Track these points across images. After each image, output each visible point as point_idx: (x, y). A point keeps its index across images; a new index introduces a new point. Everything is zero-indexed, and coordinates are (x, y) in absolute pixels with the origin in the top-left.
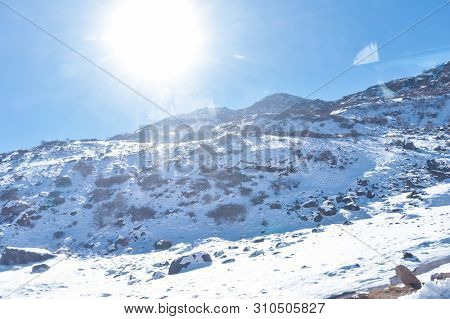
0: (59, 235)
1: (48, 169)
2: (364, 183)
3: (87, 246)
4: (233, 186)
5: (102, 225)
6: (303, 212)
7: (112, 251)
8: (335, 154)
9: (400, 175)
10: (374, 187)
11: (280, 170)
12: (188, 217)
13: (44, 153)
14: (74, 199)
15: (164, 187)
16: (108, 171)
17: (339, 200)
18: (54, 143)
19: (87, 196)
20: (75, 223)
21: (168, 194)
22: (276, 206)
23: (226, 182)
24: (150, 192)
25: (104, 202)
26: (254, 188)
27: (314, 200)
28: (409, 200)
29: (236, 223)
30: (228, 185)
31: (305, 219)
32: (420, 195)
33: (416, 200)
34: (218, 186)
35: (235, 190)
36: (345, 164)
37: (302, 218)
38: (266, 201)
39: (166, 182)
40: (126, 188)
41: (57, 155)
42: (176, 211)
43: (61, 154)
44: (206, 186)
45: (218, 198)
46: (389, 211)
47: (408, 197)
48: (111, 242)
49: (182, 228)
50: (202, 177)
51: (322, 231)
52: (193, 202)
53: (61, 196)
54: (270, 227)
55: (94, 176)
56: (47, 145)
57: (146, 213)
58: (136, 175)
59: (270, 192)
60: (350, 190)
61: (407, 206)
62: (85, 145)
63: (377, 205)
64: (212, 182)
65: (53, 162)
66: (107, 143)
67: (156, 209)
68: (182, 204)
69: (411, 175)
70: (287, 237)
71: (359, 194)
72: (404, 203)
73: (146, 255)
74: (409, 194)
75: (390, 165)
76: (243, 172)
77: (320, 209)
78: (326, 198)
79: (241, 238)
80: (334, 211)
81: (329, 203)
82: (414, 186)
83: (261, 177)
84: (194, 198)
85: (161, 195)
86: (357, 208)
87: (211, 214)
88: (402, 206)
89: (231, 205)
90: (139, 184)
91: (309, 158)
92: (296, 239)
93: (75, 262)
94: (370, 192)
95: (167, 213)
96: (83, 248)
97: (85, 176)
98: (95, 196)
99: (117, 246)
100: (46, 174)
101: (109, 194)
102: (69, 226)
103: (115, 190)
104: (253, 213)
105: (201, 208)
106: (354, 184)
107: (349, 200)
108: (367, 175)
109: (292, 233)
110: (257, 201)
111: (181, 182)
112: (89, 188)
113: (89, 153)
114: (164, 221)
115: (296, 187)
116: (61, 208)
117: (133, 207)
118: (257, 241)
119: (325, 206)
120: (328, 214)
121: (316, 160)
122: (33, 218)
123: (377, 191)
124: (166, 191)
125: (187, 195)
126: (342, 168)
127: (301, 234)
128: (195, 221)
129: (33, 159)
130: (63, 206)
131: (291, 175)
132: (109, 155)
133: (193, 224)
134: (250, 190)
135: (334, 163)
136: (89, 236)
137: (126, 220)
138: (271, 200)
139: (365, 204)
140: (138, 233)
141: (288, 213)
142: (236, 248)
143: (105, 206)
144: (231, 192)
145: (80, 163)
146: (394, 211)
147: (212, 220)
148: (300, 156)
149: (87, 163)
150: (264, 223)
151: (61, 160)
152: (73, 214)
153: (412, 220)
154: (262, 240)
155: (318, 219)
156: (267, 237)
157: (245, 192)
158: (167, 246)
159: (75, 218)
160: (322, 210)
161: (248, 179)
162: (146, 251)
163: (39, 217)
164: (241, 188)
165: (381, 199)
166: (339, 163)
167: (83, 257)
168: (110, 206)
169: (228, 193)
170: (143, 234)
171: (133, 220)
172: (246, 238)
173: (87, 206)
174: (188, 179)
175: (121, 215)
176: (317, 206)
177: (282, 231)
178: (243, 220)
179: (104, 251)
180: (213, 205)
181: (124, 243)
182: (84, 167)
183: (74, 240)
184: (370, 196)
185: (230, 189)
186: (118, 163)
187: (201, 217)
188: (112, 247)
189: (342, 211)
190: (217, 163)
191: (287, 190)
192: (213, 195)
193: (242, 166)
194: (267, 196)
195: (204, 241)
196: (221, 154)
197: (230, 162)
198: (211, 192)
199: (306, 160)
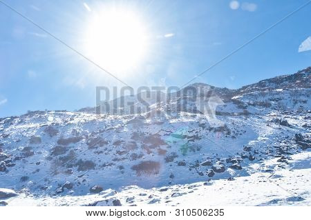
0: (24, 179)
1: (27, 131)
2: (248, 149)
3: (43, 188)
4: (154, 148)
5: (56, 173)
6: (201, 169)
7: (59, 192)
8: (230, 127)
9: (275, 144)
10: (255, 153)
11: (189, 137)
12: (118, 169)
13: (28, 119)
14: (40, 153)
15: (105, 146)
16: (68, 134)
17: (228, 161)
18: (36, 112)
19: (50, 150)
20: (38, 170)
21: (106, 151)
22: (182, 164)
23: (149, 145)
24: (94, 150)
25: (61, 156)
26: (168, 150)
27: (210, 160)
28: (279, 163)
29: (152, 175)
30: (151, 147)
31: (201, 174)
32: (287, 160)
33: (284, 163)
34: (143, 147)
35: (155, 150)
36: (237, 134)
38: (176, 160)
39: (107, 143)
40: (79, 146)
41: (36, 121)
42: (110, 165)
43: (40, 120)
44: (135, 147)
45: (141, 156)
46: (263, 171)
47: (278, 161)
48: (60, 186)
49: (113, 177)
50: (132, 140)
51: (210, 184)
52: (124, 159)
53: (31, 151)
54: (176, 179)
55: (58, 137)
56: (30, 114)
57: (89, 165)
58: (87, 137)
59: (180, 153)
60: (238, 154)
61: (277, 167)
62: (57, 114)
63: (255, 166)
64: (139, 144)
65: (32, 125)
66: (73, 114)
67: (96, 162)
68: (115, 160)
69: (284, 144)
70: (183, 189)
71: (243, 157)
72: (275, 165)
73: (80, 197)
74: (279, 158)
75: (269, 137)
76: (162, 138)
77: (213, 168)
78: (219, 160)
79: (154, 187)
80: (223, 169)
81: (220, 163)
82: (284, 153)
83: (175, 142)
84: (124, 156)
85: (101, 152)
86: (240, 168)
87: (134, 168)
88: (273, 167)
89: (150, 162)
90: (88, 144)
91: (211, 129)
92: (190, 190)
93: (30, 200)
94: (252, 156)
95: (104, 165)
96: (38, 190)
97: (51, 136)
98: (56, 151)
99: (63, 189)
100: (25, 134)
101: (65, 150)
102: (34, 173)
103: (70, 147)
104: (164, 168)
105: (128, 163)
106: (241, 150)
107: (235, 162)
108: (251, 143)
109: (189, 185)
110: (168, 160)
111: (117, 143)
112: (53, 145)
113: (59, 120)
114: (100, 172)
115: (198, 150)
116: (30, 159)
117: (81, 160)
118: (162, 190)
119: (218, 165)
120: (219, 171)
121: (216, 131)
122: (9, 166)
123: (257, 155)
124: (106, 149)
125: (120, 153)
126: (233, 137)
127: (195, 186)
128: (123, 173)
129: (19, 123)
130: (32, 158)
131: (197, 142)
132: (72, 122)
133: (121, 175)
134: (166, 151)
135: (229, 133)
136: (46, 180)
137: (74, 169)
138: (180, 159)
139: (247, 165)
140: (81, 180)
141: (190, 170)
142: (145, 195)
143: (61, 159)
144: (151, 152)
145: (50, 127)
146: (267, 171)
147: (135, 172)
148: (204, 128)
149: (55, 127)
150: (172, 176)
151: (38, 125)
152: (38, 164)
153: (276, 179)
154: (166, 190)
155: (211, 175)
156: (171, 187)
157: (161, 152)
158: (98, 190)
159: (39, 167)
160: (214, 169)
161: (165, 143)
162: (84, 193)
163: (13, 165)
164: (159, 149)
165: (260, 161)
166: (232, 134)
167: (37, 196)
168: (65, 159)
169: (149, 153)
170: (84, 180)
171: (79, 170)
172: (157, 187)
173: (49, 158)
174: (122, 141)
175: (71, 166)
176: (211, 165)
177: (183, 183)
178: (157, 173)
179: (53, 193)
180: (138, 161)
181: (69, 186)
182: (51, 131)
183: (35, 183)
184: (251, 159)
185: (152, 150)
186: (76, 128)
187: (128, 170)
188: (60, 189)
189: (229, 169)
190: (144, 130)
191: (192, 152)
192: (138, 154)
193: (162, 133)
194: (177, 156)
195: (126, 188)
196: (148, 124)
197: (154, 130)
198: (138, 151)
199: (208, 131)
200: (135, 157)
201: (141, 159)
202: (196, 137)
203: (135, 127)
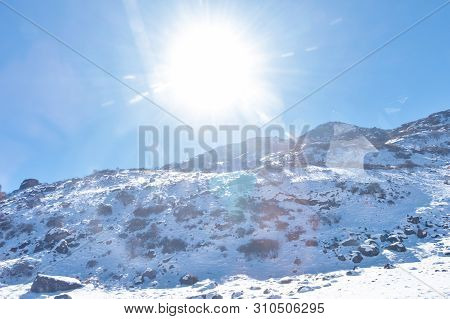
0: (92, 264)
1: (94, 197)
2: (416, 220)
3: (116, 277)
4: (269, 220)
5: (133, 256)
8: (384, 187)
10: (427, 226)
11: (321, 204)
12: (219, 251)
13: (94, 181)
14: (112, 228)
15: (199, 218)
16: (148, 201)
17: (384, 238)
18: (105, 172)
19: (124, 225)
20: (109, 252)
21: (201, 226)
22: (315, 244)
23: (262, 215)
24: (184, 224)
25: (139, 232)
26: (289, 222)
27: (355, 238)
29: (267, 260)
30: (265, 219)
31: (342, 258)
34: (254, 219)
35: (270, 223)
36: (396, 198)
37: (340, 258)
38: (302, 237)
39: (201, 213)
40: (162, 219)
41: (104, 184)
42: (207, 245)
43: (109, 182)
44: (241, 219)
45: (250, 232)
46: (441, 254)
48: (139, 274)
49: (212, 262)
50: (238, 209)
51: (357, 274)
52: (226, 236)
53: (100, 225)
54: (303, 266)
55: (133, 206)
56: (97, 174)
57: (178, 245)
58: (174, 205)
59: (308, 227)
60: (399, 228)
62: (132, 174)
63: (428, 246)
64: (248, 215)
65: (100, 190)
66: (153, 173)
67: (188, 241)
68: (213, 237)
70: (316, 280)
71: (407, 233)
73: (166, 290)
76: (281, 205)
77: (360, 249)
78: (369, 237)
79: (270, 277)
80: (375, 252)
81: (371, 243)
83: (300, 211)
84: (226, 231)
85: (194, 226)
86: (403, 249)
87: (242, 249)
89: (264, 240)
90: (175, 214)
91: (354, 190)
92: (326, 282)
93: (100, 294)
94: (422, 230)
95: (199, 245)
96: (110, 279)
97: (125, 205)
98: (134, 225)
99: (144, 280)
100: (90, 202)
101: (144, 224)
102: (103, 256)
103: (151, 220)
104: (287, 249)
105: (233, 242)
106: (404, 222)
107: (395, 239)
108: (420, 211)
109: (324, 275)
110: (292, 237)
111: (216, 213)
112: (128, 217)
113: (134, 182)
114: (193, 255)
115: (337, 222)
116: (99, 236)
117: (166, 238)
118: (283, 282)
119: (367, 246)
120: (369, 254)
121: (362, 193)
122: (72, 246)
123: (430, 230)
124: (200, 222)
125: (221, 228)
126: (390, 202)
127: (333, 277)
128: (225, 256)
129: (83, 187)
130: (100, 234)
131: (333, 210)
132: (152, 184)
133: (223, 259)
134: (287, 224)
135: (383, 196)
136: (120, 266)
137: (157, 251)
138: (309, 236)
139: (414, 244)
140: (167, 266)
141: (325, 252)
142: (259, 289)
143: (139, 236)
144: (265, 226)
145: (123, 192)
146: (447, 254)
147: (243, 255)
148: (343, 188)
149: (129, 192)
150: (297, 262)
151: (108, 189)
152: (109, 243)
154: (289, 281)
155: (358, 260)
156: (297, 277)
157: (282, 226)
158: (191, 281)
159: (109, 247)
160: (362, 251)
161: (285, 212)
162: (171, 285)
163: (77, 245)
164: (278, 222)
165: (435, 239)
166: (388, 197)
167: (108, 288)
168: (147, 236)
169: (262, 227)
170: (172, 267)
171: (164, 252)
172: (276, 277)
173: (123, 236)
174: (224, 210)
175: (153, 247)
176: (358, 245)
177: (314, 272)
178: (274, 257)
179: (130, 283)
180: (247, 240)
181: (152, 275)
182: (125, 197)
183: (105, 270)
184: (421, 236)
185: (267, 223)
186: (158, 192)
187: (232, 252)
188: (139, 279)
189: (386, 252)
190: (254, 194)
191: (327, 226)
192: (247, 229)
193: (281, 198)
194: (304, 232)
195: (231, 278)
196: (258, 185)
197: (268, 193)
198: (245, 225)
199: (350, 194)
200: (242, 233)
201: (251, 237)
202: (332, 203)
203: (241, 190)
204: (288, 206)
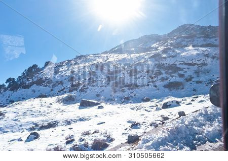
0: (98, 95)
1: (84, 68)
3: (112, 100)
4: (174, 73)
5: (116, 91)
7: (123, 102)
11: (198, 65)
12: (154, 88)
13: (79, 61)
14: (100, 81)
15: (140, 74)
16: (112, 68)
19: (105, 79)
20: (103, 91)
21: (142, 77)
22: (199, 82)
23: (170, 71)
24: (134, 77)
25: (113, 81)
26: (185, 74)
29: (179, 90)
30: (172, 73)
34: (166, 73)
35: (176, 75)
38: (193, 80)
39: (140, 72)
40: (122, 75)
41: (85, 62)
42: (148, 85)
43: (87, 61)
44: (160, 73)
45: (167, 79)
48: (122, 98)
49: (153, 92)
50: (158, 69)
53: (94, 80)
54: (198, 92)
55: (106, 70)
56: (80, 57)
58: (125, 69)
59: (195, 75)
62: (95, 56)
64: (163, 71)
66: (105, 55)
67: (138, 84)
76: (178, 66)
83: (188, 68)
84: (155, 79)
85: (139, 78)
87: (165, 86)
89: (175, 82)
90: (128, 73)
91: (214, 58)
95: (144, 86)
96: (110, 101)
97: (101, 70)
98: (109, 79)
99: (125, 100)
102: (101, 92)
103: (117, 76)
104: (187, 85)
105: (160, 84)
110: (188, 80)
111: (148, 72)
113: (99, 60)
115: (208, 73)
117: (127, 83)
122: (85, 89)
124: (141, 76)
125: (152, 78)
128: (158, 89)
131: (204, 67)
132: (109, 60)
133: (157, 91)
134: (183, 75)
136: (111, 96)
137: (126, 89)
138: (197, 79)
140: (133, 95)
141: (207, 86)
144: (174, 76)
145: (97, 65)
147: (166, 89)
148: (208, 57)
149: (100, 64)
150: (194, 90)
151: (88, 64)
157: (181, 76)
158: (148, 100)
159: (102, 89)
161: (181, 69)
162: (139, 102)
163: (88, 88)
164: (179, 74)
167: (112, 104)
168: (116, 83)
169: (172, 77)
170: (135, 95)
171: (129, 89)
173: (106, 83)
175: (123, 87)
178: (183, 89)
179: (120, 102)
180: (166, 82)
181: (128, 99)
183: (105, 98)
186: (115, 64)
188: (123, 100)
190: (163, 62)
191: (204, 74)
192: (165, 78)
193: (177, 63)
194: (193, 78)
195: (166, 98)
196: (165, 58)
197: (170, 61)
198: (164, 76)
199: (212, 59)
200: (163, 79)
201: (168, 81)
202: (204, 64)
203: (156, 60)
204: (182, 66)
